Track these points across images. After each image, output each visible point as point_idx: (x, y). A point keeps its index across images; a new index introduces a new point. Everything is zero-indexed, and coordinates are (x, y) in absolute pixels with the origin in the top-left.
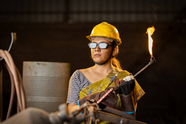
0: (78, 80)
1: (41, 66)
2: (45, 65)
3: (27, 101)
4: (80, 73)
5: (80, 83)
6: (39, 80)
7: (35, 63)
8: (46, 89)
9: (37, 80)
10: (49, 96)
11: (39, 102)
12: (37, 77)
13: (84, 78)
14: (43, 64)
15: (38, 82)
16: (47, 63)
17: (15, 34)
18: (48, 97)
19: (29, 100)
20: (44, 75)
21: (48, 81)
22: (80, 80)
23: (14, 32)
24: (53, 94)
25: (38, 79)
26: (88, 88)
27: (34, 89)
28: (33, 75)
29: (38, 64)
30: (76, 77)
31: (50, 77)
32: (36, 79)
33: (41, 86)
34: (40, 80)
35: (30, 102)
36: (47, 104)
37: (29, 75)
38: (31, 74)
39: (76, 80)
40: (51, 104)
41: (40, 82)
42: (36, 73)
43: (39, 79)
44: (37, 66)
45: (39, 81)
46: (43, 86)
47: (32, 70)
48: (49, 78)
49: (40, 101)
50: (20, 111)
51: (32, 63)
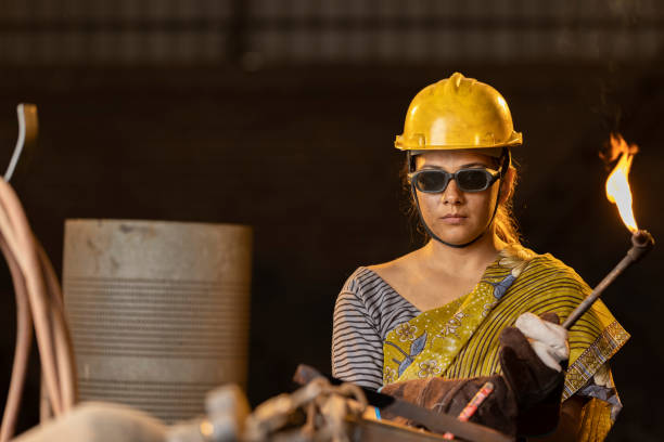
0: (367, 306)
1: (136, 238)
2: (153, 233)
3: (80, 375)
4: (375, 277)
5: (375, 315)
6: (126, 294)
7: (111, 226)
8: (154, 329)
9: (118, 294)
10: (168, 357)
11: (126, 382)
12: (120, 280)
13: (393, 296)
14: (144, 230)
15: (123, 301)
16: (160, 226)
17: (33, 110)
18: (165, 360)
19: (86, 372)
20: (148, 275)
21: (163, 295)
22: (373, 303)
23: (27, 101)
24: (183, 347)
25: (124, 291)
26: (407, 332)
27: (107, 327)
28: (105, 272)
29: (125, 230)
30: (358, 295)
31: (172, 281)
32: (116, 290)
33: (134, 318)
34: (132, 294)
35: (91, 380)
36: (158, 387)
37: (90, 272)
38: (97, 268)
39: (358, 303)
40: (173, 387)
41: (133, 301)
42: (115, 265)
43: (128, 291)
44: (121, 237)
45: (130, 298)
46: (142, 318)
47: (100, 253)
48: (168, 285)
49: (133, 376)
50: (52, 414)
51: (100, 226)
